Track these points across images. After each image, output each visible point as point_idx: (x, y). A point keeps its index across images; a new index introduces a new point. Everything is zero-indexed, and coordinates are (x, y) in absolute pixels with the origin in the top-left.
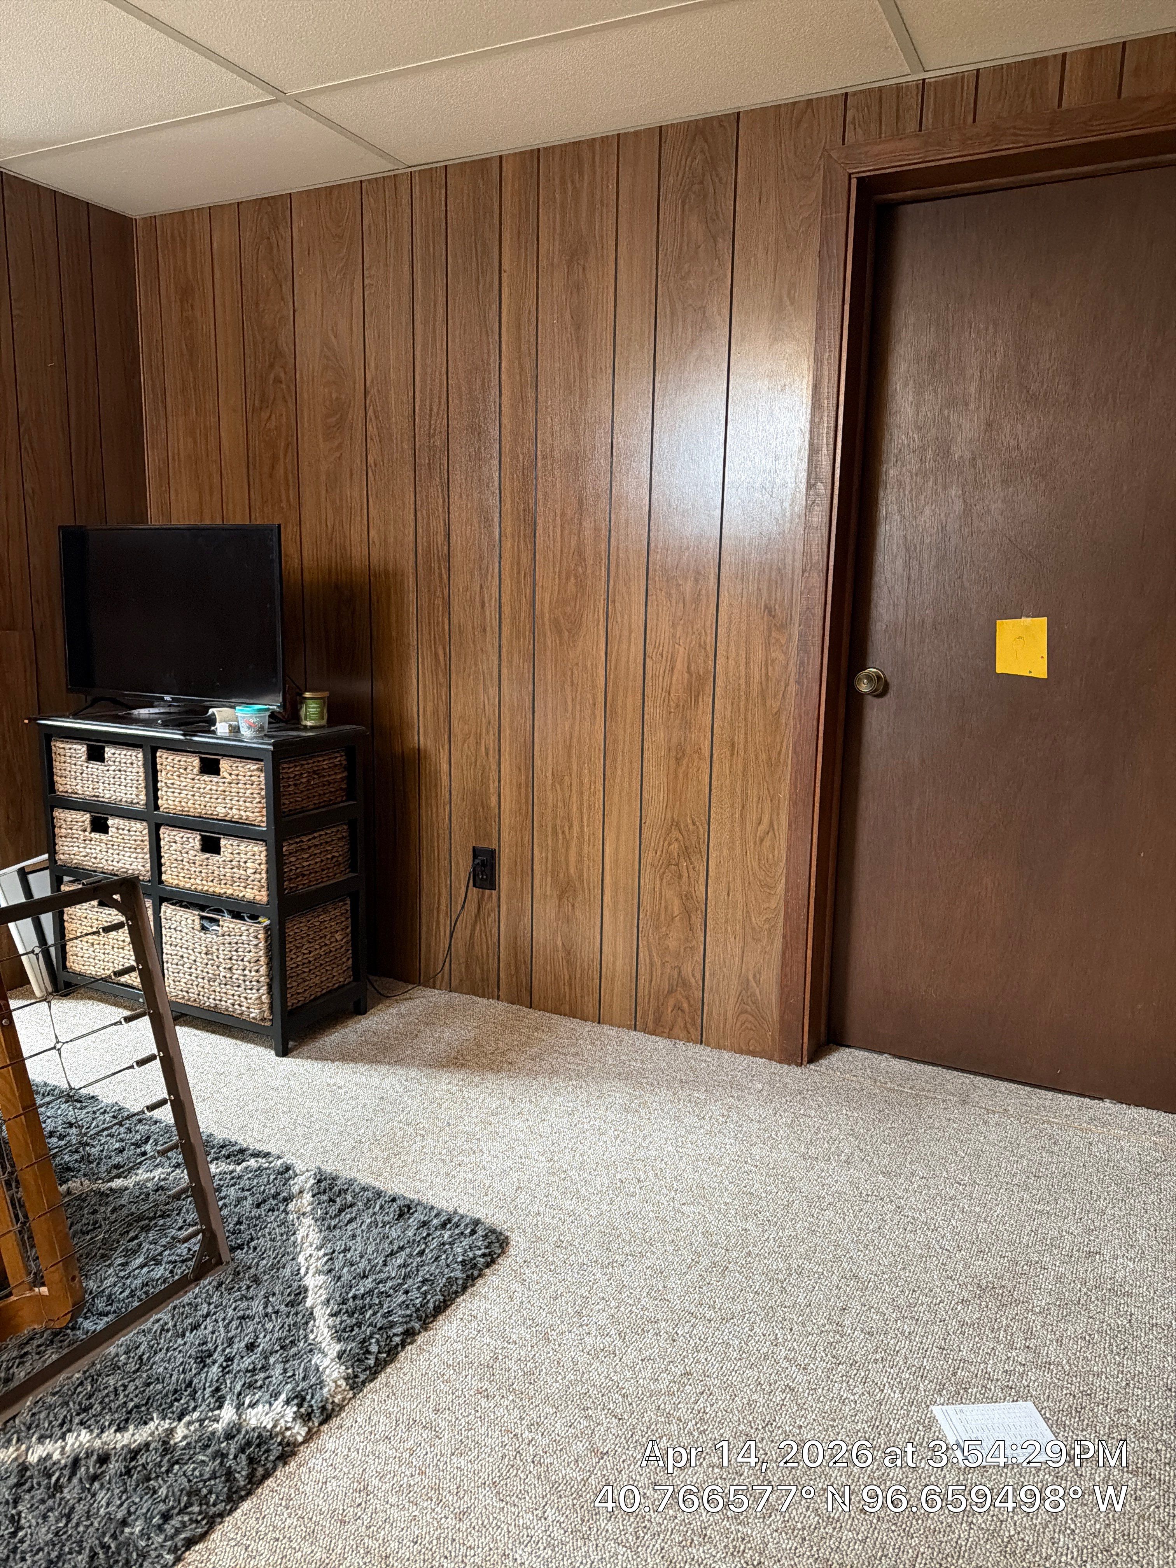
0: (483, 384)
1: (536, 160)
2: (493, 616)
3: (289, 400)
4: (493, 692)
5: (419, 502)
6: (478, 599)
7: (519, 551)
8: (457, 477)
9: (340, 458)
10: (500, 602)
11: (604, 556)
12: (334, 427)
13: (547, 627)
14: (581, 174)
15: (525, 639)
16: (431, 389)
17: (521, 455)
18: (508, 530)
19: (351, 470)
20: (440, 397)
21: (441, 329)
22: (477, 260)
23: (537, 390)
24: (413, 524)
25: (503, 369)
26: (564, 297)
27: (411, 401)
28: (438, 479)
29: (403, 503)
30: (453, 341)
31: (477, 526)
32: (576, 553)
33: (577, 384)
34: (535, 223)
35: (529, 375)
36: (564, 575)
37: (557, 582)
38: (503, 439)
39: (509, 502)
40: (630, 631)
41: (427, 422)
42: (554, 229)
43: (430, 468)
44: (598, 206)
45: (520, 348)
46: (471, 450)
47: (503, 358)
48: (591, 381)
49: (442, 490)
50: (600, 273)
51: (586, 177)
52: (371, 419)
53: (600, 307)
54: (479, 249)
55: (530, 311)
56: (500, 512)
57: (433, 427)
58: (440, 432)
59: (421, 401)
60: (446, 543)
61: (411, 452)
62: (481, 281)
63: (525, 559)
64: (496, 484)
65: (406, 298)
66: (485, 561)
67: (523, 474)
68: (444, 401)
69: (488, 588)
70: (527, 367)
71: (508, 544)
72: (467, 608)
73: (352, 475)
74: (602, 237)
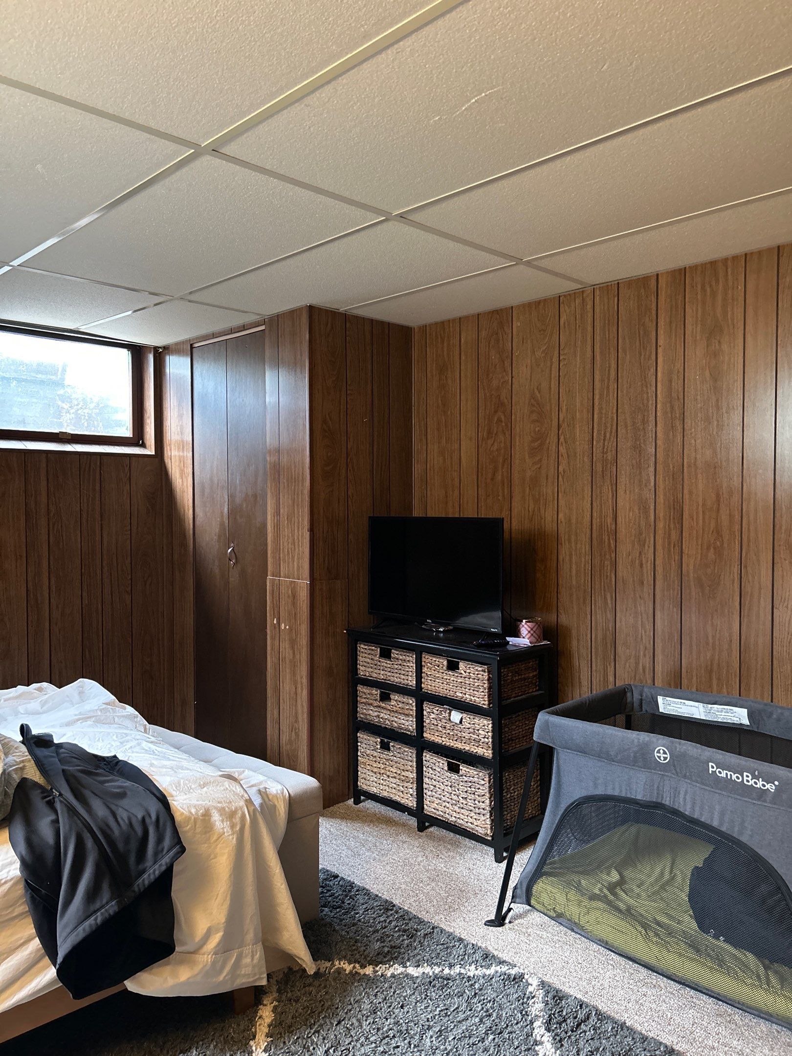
0: (643, 420)
1: (683, 275)
2: (649, 573)
3: (507, 433)
4: (649, 627)
5: (594, 496)
6: (637, 561)
7: (670, 529)
8: (623, 480)
9: (539, 468)
10: (654, 564)
11: (737, 534)
12: (536, 448)
13: (692, 583)
14: (717, 281)
15: (674, 590)
16: (605, 423)
17: (671, 465)
18: (661, 515)
19: (547, 476)
20: (612, 428)
21: (612, 386)
22: (640, 340)
23: (684, 422)
24: (590, 510)
25: (658, 409)
26: (704, 361)
27: (591, 431)
28: (609, 482)
29: (583, 497)
30: (622, 392)
31: (637, 511)
32: (715, 531)
33: (715, 417)
34: (682, 315)
35: (677, 412)
36: (705, 547)
37: (699, 551)
38: (658, 454)
39: (662, 497)
40: (760, 588)
41: (601, 444)
42: (697, 317)
43: (603, 473)
44: (730, 301)
45: (671, 395)
46: (634, 462)
47: (658, 401)
48: (725, 415)
49: (612, 488)
50: (732, 345)
51: (721, 282)
52: (562, 443)
53: (732, 366)
54: (641, 332)
55: (678, 372)
56: (655, 503)
57: (606, 447)
58: (611, 451)
59: (598, 431)
60: (614, 523)
61: (590, 464)
62: (643, 354)
63: (674, 536)
64: (652, 484)
65: (589, 366)
66: (644, 536)
67: (673, 478)
68: (614, 431)
69: (645, 554)
70: (676, 408)
71: (660, 525)
72: (629, 567)
73: (547, 479)
74: (733, 320)
